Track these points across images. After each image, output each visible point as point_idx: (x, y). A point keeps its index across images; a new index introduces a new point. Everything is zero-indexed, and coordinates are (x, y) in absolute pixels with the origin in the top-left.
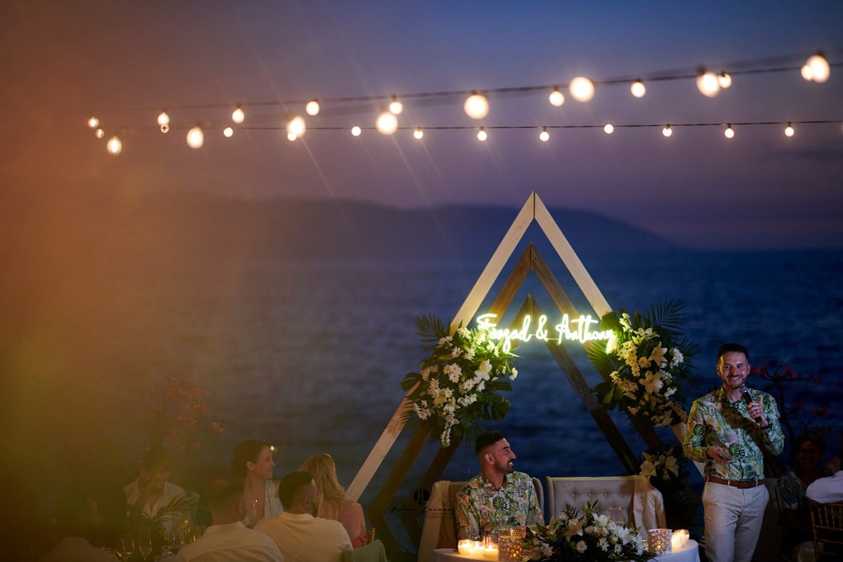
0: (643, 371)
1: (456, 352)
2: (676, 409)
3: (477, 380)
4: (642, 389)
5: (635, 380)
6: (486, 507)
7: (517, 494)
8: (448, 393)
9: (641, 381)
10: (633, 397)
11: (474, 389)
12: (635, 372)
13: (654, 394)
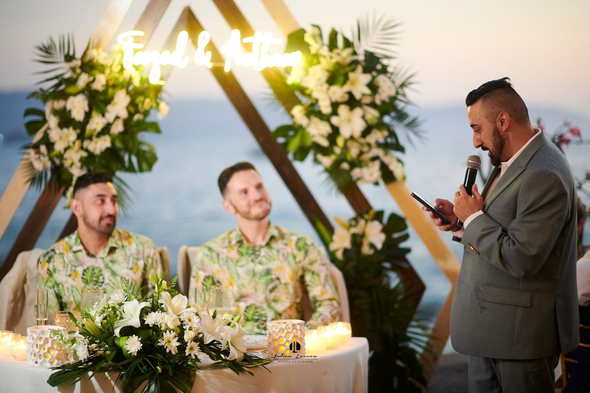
0: (335, 106)
1: (84, 79)
2: (386, 160)
3: (110, 117)
4: (335, 131)
5: (326, 118)
6: (69, 279)
7: (125, 265)
8: (71, 134)
9: (335, 120)
10: (325, 143)
11: (106, 130)
12: (325, 107)
13: (352, 138)
